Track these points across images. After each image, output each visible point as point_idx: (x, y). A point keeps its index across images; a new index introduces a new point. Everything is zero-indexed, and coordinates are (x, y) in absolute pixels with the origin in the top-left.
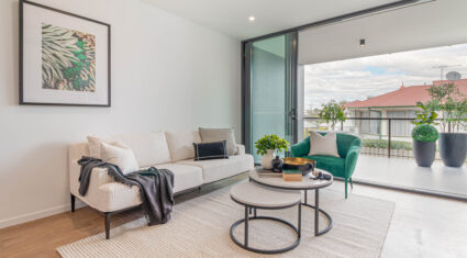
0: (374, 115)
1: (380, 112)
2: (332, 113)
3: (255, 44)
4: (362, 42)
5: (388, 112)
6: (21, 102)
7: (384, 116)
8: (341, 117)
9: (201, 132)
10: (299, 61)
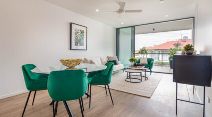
0: (157, 52)
1: (159, 51)
2: (143, 51)
3: (121, 29)
4: (154, 29)
5: (162, 51)
6: (71, 49)
7: (160, 53)
8: (146, 53)
9: (108, 58)
10: (136, 33)
